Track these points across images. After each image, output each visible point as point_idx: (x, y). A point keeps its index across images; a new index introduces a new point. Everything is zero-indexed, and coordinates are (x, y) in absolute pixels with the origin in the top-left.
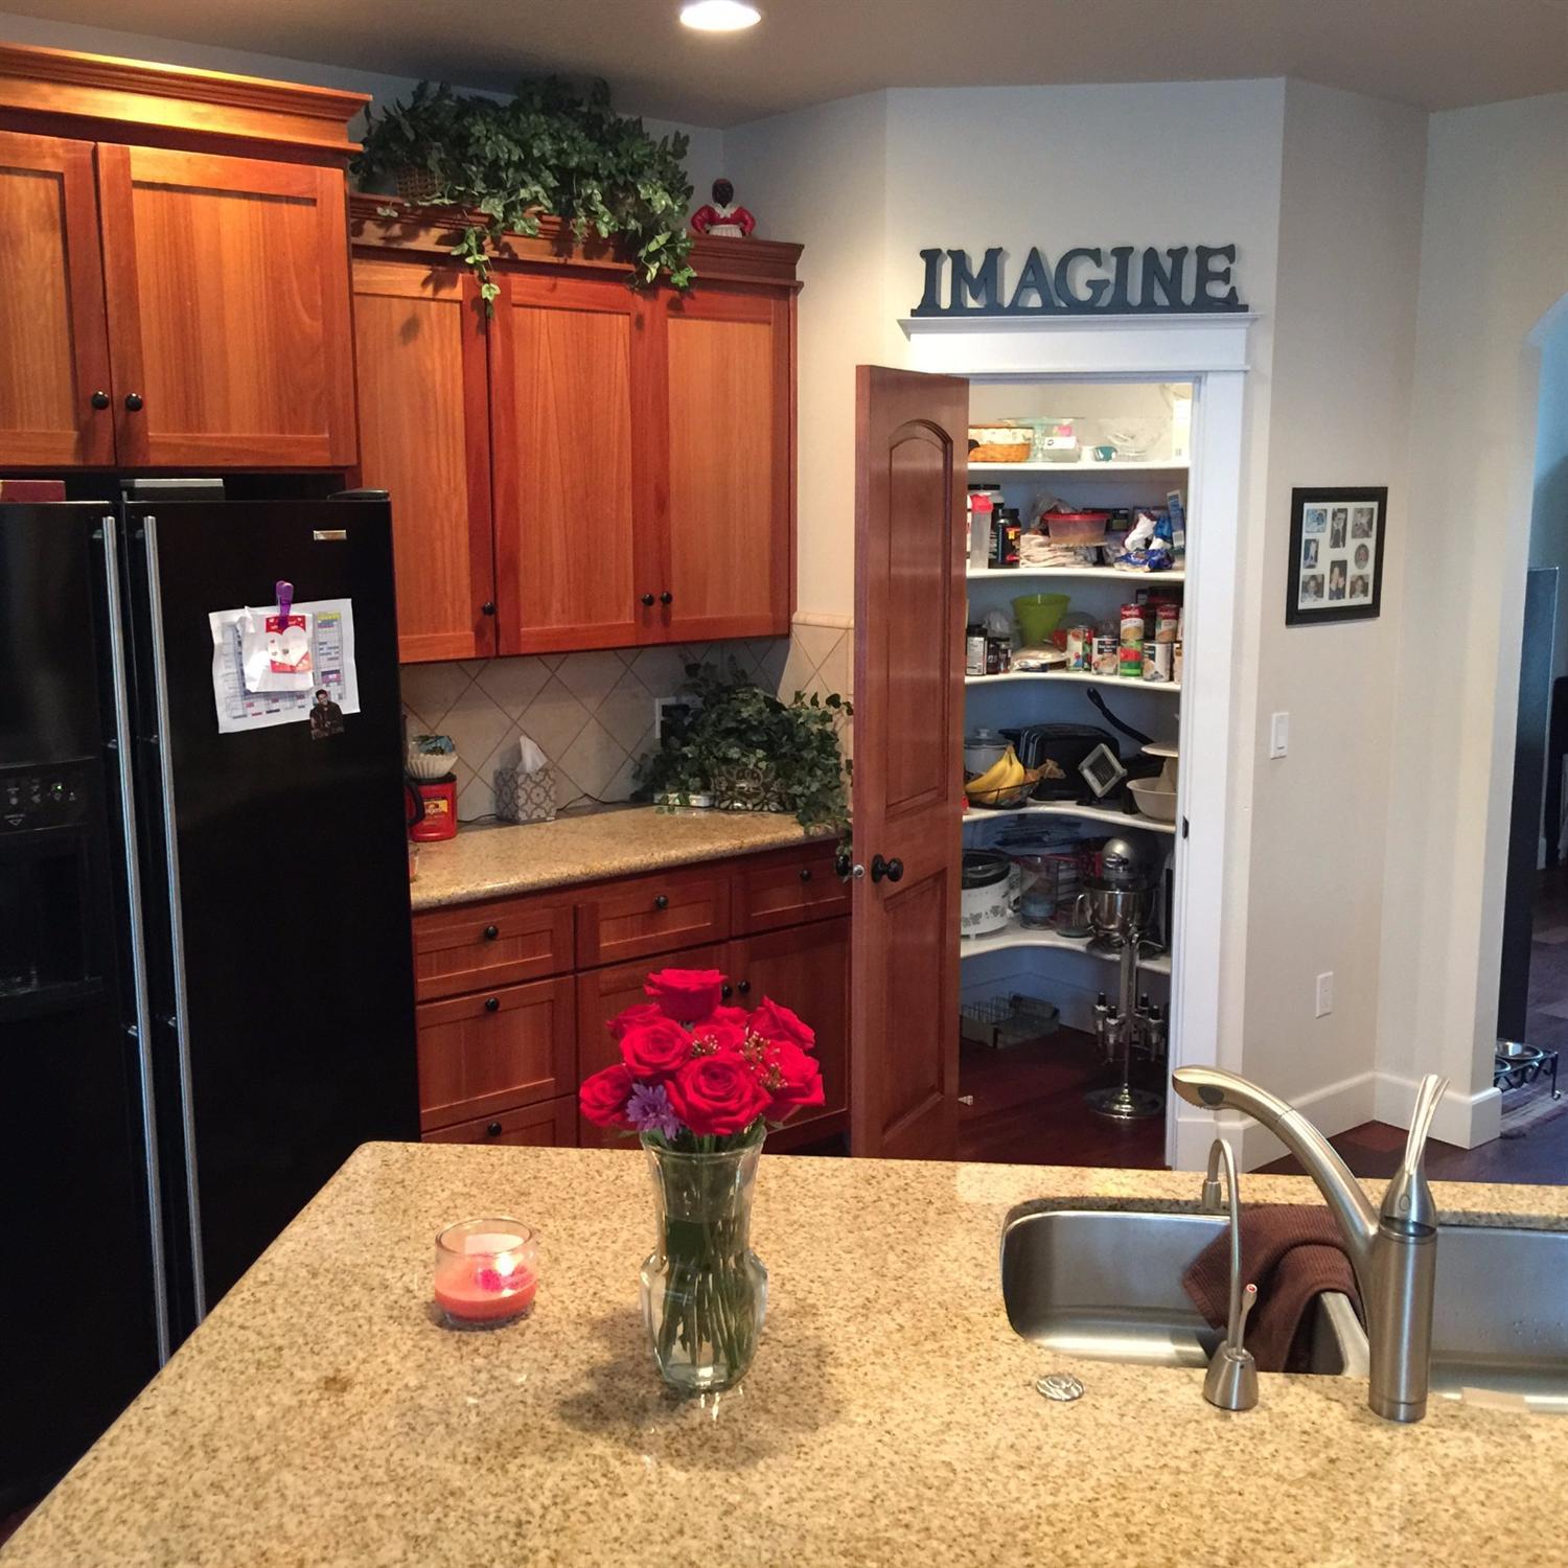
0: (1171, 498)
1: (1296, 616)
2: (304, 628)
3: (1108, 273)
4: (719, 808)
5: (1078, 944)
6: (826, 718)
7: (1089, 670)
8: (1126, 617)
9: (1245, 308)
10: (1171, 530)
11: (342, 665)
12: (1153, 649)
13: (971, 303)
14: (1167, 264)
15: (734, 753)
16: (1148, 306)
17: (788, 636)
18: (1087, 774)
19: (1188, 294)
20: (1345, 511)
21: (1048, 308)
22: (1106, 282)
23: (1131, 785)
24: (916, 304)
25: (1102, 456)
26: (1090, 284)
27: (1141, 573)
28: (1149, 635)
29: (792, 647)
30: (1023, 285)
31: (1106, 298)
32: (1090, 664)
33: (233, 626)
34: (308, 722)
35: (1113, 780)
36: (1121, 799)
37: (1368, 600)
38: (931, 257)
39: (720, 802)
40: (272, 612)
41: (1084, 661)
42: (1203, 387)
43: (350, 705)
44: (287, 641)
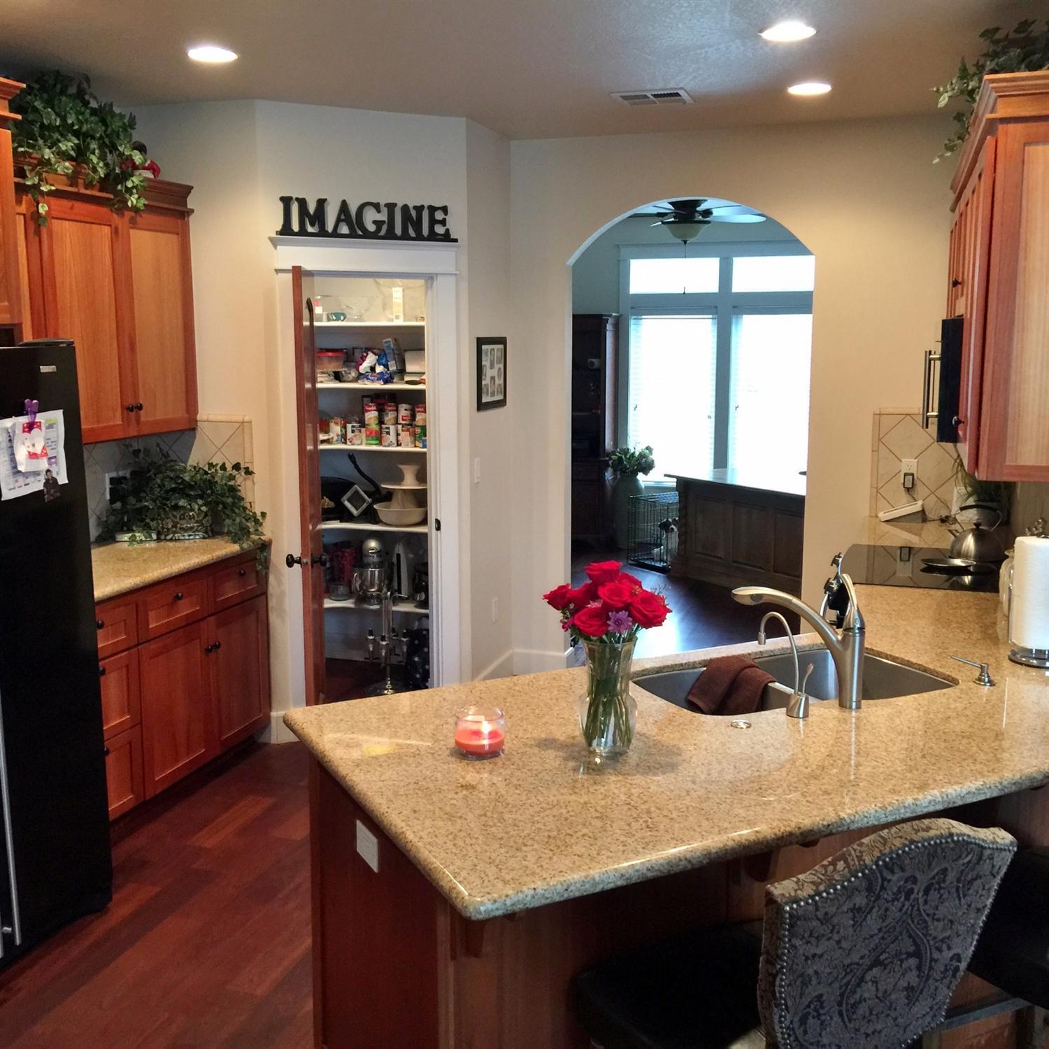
0: (386, 342)
1: (481, 406)
2: (40, 429)
3: (383, 216)
4: (165, 539)
5: (349, 604)
6: (232, 478)
7: (345, 443)
8: (370, 411)
9: (456, 241)
10: (387, 361)
11: (58, 452)
12: (388, 428)
13: (310, 229)
14: (414, 213)
15: (182, 503)
16: (405, 236)
17: (194, 429)
18: (347, 504)
19: (425, 232)
20: (493, 349)
21: (352, 235)
22: (383, 222)
23: (375, 506)
24: (279, 228)
25: (334, 318)
26: (375, 222)
27: (378, 385)
28: (381, 422)
29: (197, 436)
30: (338, 221)
31: (383, 232)
32: (345, 440)
33: (7, 430)
34: (43, 490)
35: (365, 505)
36: (370, 515)
37: (501, 397)
38: (286, 201)
39: (166, 536)
40: (24, 420)
41: (342, 437)
42: (435, 283)
43: (63, 479)
44: (33, 438)
